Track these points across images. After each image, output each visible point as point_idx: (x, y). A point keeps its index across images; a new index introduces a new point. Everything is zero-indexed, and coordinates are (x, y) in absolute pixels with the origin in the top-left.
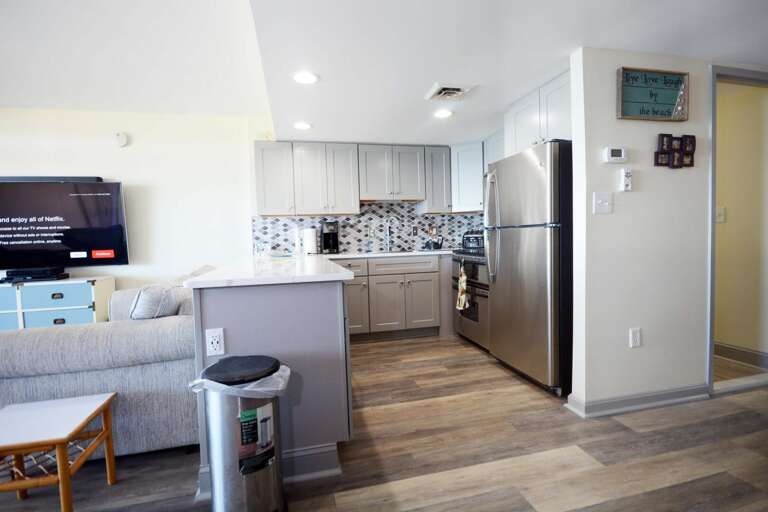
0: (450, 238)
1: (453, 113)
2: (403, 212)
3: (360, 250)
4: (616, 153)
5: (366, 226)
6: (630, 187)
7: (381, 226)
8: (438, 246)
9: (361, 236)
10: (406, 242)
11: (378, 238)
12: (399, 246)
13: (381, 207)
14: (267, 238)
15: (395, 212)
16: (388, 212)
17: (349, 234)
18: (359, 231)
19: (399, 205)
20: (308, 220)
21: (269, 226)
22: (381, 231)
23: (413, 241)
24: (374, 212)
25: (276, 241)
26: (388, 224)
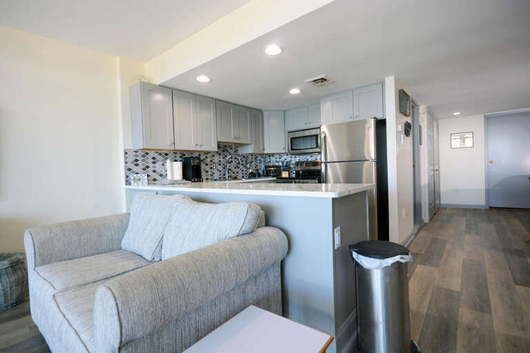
3: (207, 179)
5: (211, 161)
7: (220, 161)
9: (208, 168)
11: (218, 170)
14: (139, 169)
15: (227, 151)
18: (207, 165)
20: (171, 155)
21: (140, 158)
22: (220, 165)
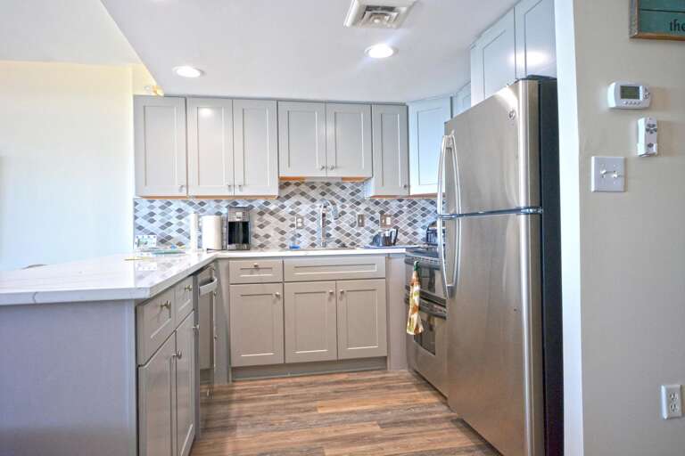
0: (410, 230)
1: (396, 51)
2: (345, 194)
3: (283, 246)
4: (628, 92)
5: (292, 213)
6: (654, 149)
7: (313, 213)
8: (388, 242)
9: (285, 226)
10: (348, 235)
11: (308, 229)
12: (338, 241)
13: (313, 188)
14: (155, 227)
15: (333, 194)
16: (323, 194)
17: (268, 223)
18: (283, 220)
19: (338, 184)
20: (211, 204)
21: (158, 211)
22: (313, 220)
23: (358, 235)
24: (303, 194)
25: (166, 232)
26: (322, 211)
